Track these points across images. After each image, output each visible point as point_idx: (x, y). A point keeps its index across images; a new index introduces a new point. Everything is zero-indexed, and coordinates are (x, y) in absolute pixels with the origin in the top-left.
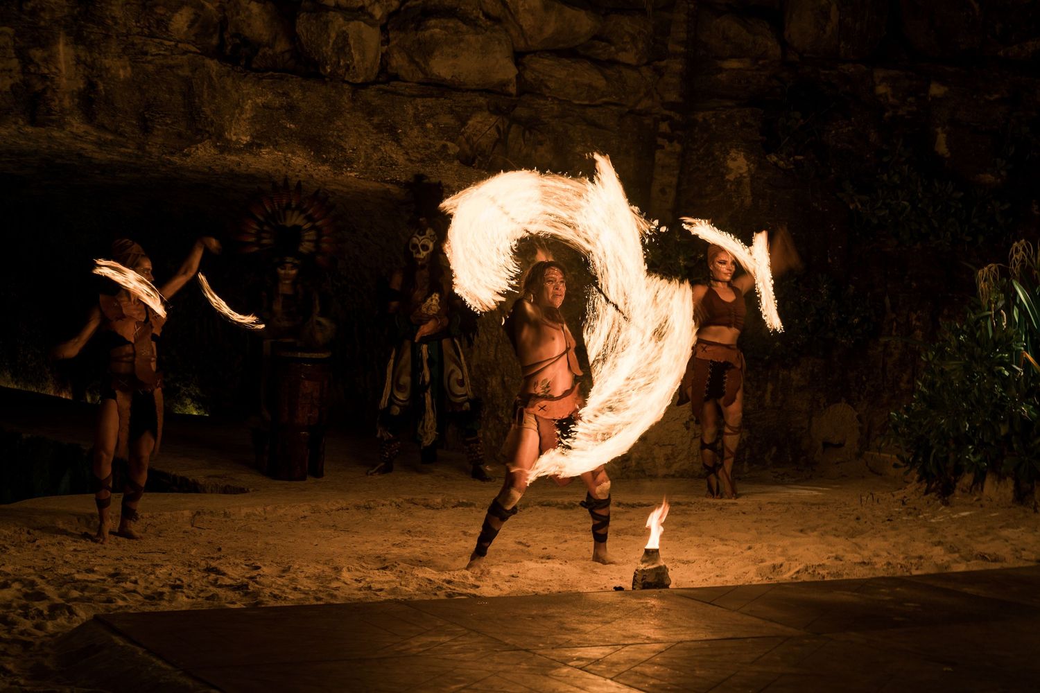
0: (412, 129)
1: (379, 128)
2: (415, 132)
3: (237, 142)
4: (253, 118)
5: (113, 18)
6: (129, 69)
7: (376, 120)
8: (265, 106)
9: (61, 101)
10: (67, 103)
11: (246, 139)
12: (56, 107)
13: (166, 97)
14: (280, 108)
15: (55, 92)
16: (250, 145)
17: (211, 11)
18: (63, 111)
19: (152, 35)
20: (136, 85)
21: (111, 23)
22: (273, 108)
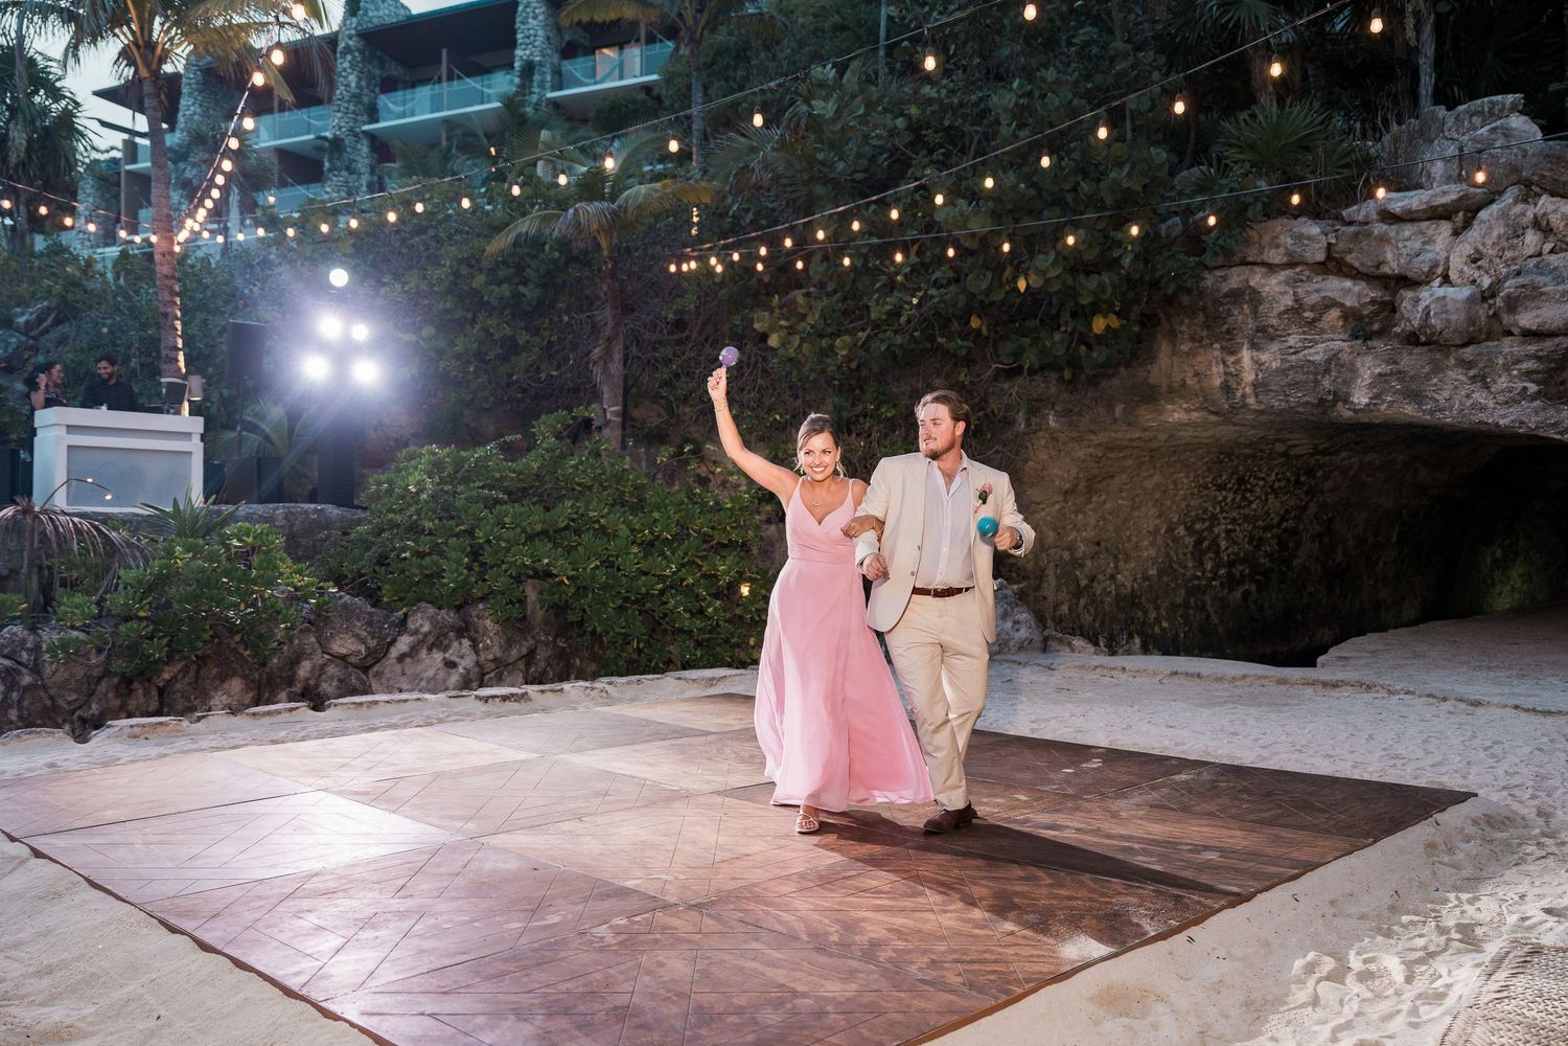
0: (1500, 376)
1: (1473, 379)
2: (1503, 379)
3: (1359, 404)
4: (1370, 384)
5: (1272, 326)
6: (1279, 360)
7: (1472, 373)
8: (1380, 375)
9: (1244, 389)
10: (1248, 390)
11: (1365, 401)
12: (1239, 394)
13: (1301, 377)
14: (1391, 374)
15: (1239, 384)
16: (1367, 405)
17: (1351, 308)
18: (1244, 396)
19: (1304, 333)
20: (1283, 372)
21: (1271, 330)
22: (1386, 375)
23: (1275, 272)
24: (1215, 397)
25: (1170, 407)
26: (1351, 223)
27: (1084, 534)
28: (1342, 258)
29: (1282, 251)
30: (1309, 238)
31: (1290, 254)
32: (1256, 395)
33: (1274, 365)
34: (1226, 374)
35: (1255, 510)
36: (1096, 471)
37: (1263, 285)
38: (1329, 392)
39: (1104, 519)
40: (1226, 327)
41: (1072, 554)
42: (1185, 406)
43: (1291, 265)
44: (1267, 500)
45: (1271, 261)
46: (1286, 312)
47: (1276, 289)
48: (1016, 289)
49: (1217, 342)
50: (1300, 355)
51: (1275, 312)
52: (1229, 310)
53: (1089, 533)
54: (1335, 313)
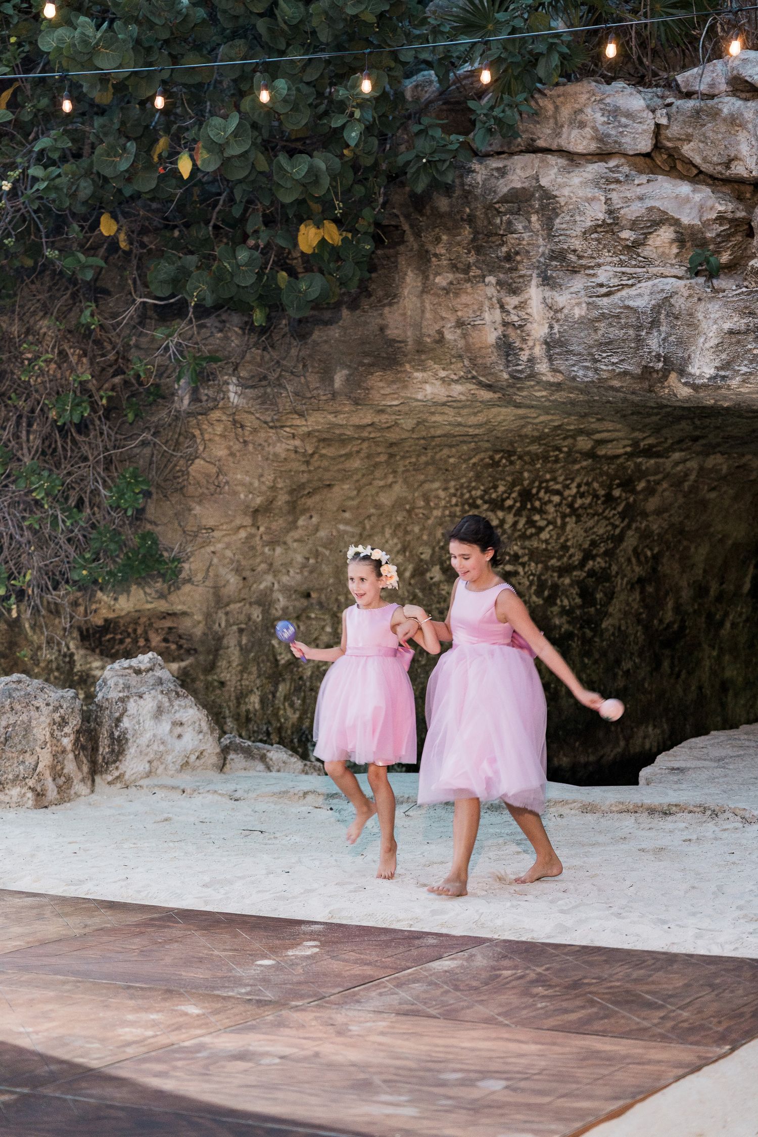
3: (701, 377)
4: (717, 345)
5: (574, 251)
6: (584, 305)
8: (731, 332)
9: (531, 348)
11: (709, 371)
12: (524, 356)
13: (615, 333)
14: (747, 332)
15: (524, 340)
16: (714, 378)
17: (691, 227)
18: (532, 360)
19: (621, 263)
20: (590, 323)
21: (573, 258)
22: (739, 333)
23: (578, 165)
24: (488, 361)
25: (419, 375)
26: (689, 95)
27: (285, 579)
28: (676, 149)
29: (588, 131)
30: (629, 115)
31: (600, 139)
32: (551, 359)
33: (578, 312)
34: (505, 324)
35: (547, 542)
36: (304, 478)
37: (560, 186)
38: (658, 356)
39: (317, 554)
40: (504, 249)
41: (266, 612)
42: (443, 374)
43: (602, 155)
44: (564, 525)
45: (572, 148)
46: (595, 229)
47: (581, 193)
48: (176, 173)
49: (491, 272)
50: (615, 298)
51: (579, 230)
52: (509, 223)
53: (292, 578)
54: (665, 234)
